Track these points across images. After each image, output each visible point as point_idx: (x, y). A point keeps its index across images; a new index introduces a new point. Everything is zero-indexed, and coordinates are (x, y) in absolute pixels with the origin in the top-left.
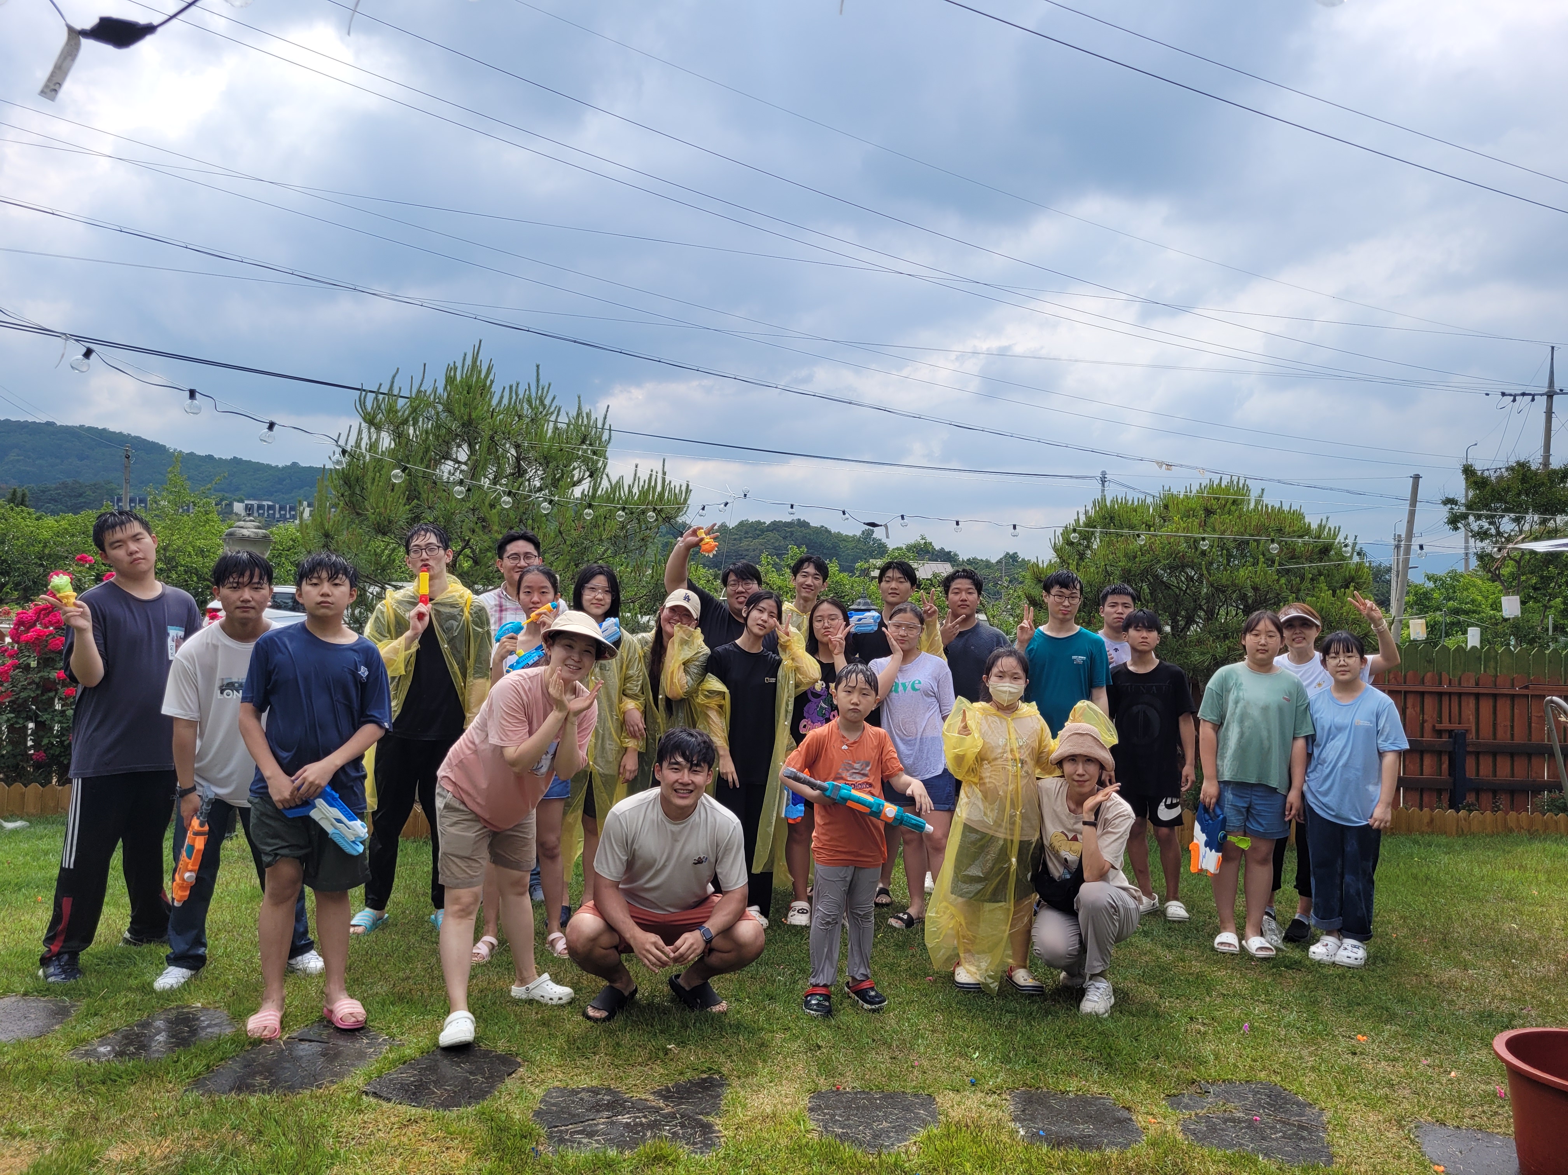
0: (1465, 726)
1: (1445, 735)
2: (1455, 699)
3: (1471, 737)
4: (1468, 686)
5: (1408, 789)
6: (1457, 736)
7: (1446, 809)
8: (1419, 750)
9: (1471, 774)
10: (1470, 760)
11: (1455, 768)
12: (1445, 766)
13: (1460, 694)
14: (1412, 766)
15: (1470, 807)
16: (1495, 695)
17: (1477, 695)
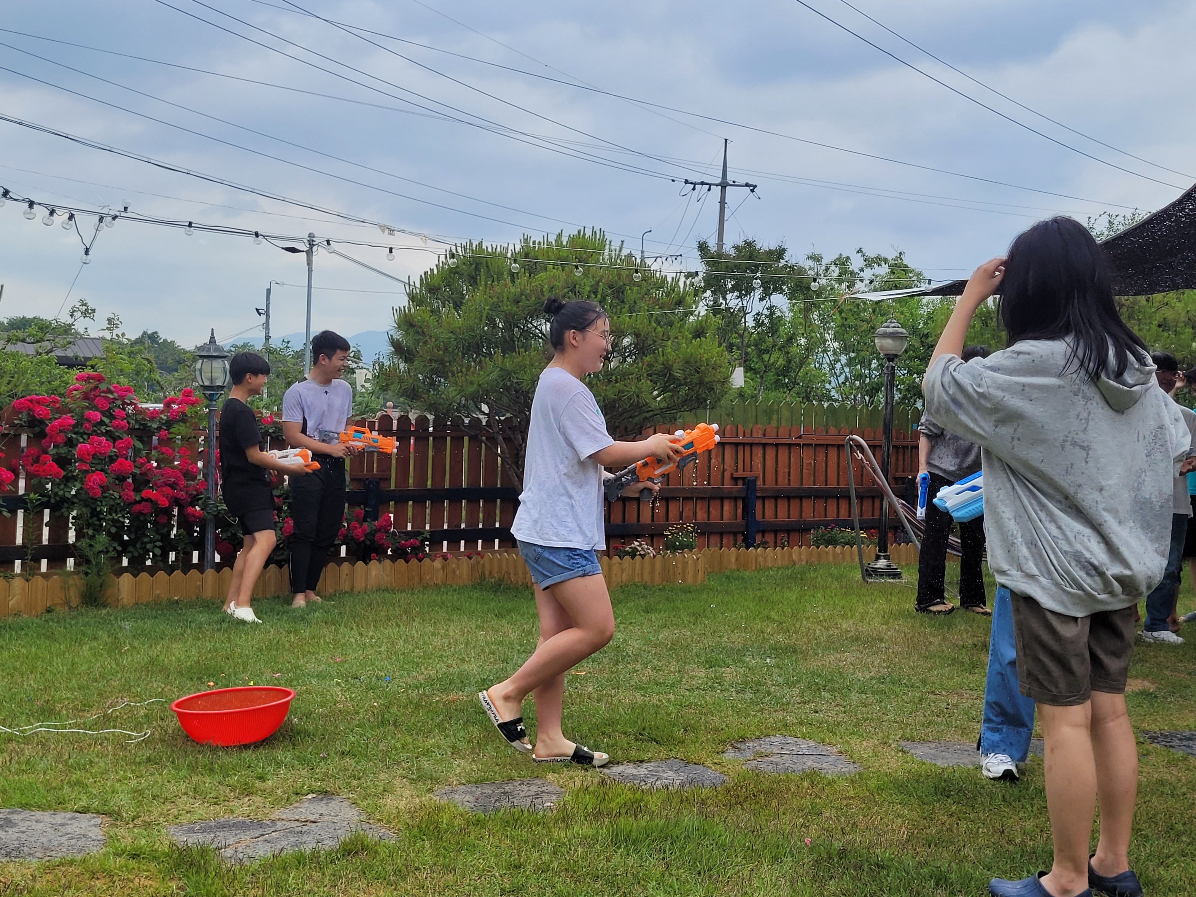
0: (755, 473)
1: (740, 482)
2: (747, 449)
3: (759, 483)
4: (758, 437)
5: (711, 533)
6: (749, 483)
7: (747, 548)
8: (720, 497)
9: (759, 517)
10: (759, 505)
11: (748, 511)
12: (740, 511)
13: (751, 445)
14: (715, 512)
15: (764, 545)
16: (777, 445)
17: (764, 445)
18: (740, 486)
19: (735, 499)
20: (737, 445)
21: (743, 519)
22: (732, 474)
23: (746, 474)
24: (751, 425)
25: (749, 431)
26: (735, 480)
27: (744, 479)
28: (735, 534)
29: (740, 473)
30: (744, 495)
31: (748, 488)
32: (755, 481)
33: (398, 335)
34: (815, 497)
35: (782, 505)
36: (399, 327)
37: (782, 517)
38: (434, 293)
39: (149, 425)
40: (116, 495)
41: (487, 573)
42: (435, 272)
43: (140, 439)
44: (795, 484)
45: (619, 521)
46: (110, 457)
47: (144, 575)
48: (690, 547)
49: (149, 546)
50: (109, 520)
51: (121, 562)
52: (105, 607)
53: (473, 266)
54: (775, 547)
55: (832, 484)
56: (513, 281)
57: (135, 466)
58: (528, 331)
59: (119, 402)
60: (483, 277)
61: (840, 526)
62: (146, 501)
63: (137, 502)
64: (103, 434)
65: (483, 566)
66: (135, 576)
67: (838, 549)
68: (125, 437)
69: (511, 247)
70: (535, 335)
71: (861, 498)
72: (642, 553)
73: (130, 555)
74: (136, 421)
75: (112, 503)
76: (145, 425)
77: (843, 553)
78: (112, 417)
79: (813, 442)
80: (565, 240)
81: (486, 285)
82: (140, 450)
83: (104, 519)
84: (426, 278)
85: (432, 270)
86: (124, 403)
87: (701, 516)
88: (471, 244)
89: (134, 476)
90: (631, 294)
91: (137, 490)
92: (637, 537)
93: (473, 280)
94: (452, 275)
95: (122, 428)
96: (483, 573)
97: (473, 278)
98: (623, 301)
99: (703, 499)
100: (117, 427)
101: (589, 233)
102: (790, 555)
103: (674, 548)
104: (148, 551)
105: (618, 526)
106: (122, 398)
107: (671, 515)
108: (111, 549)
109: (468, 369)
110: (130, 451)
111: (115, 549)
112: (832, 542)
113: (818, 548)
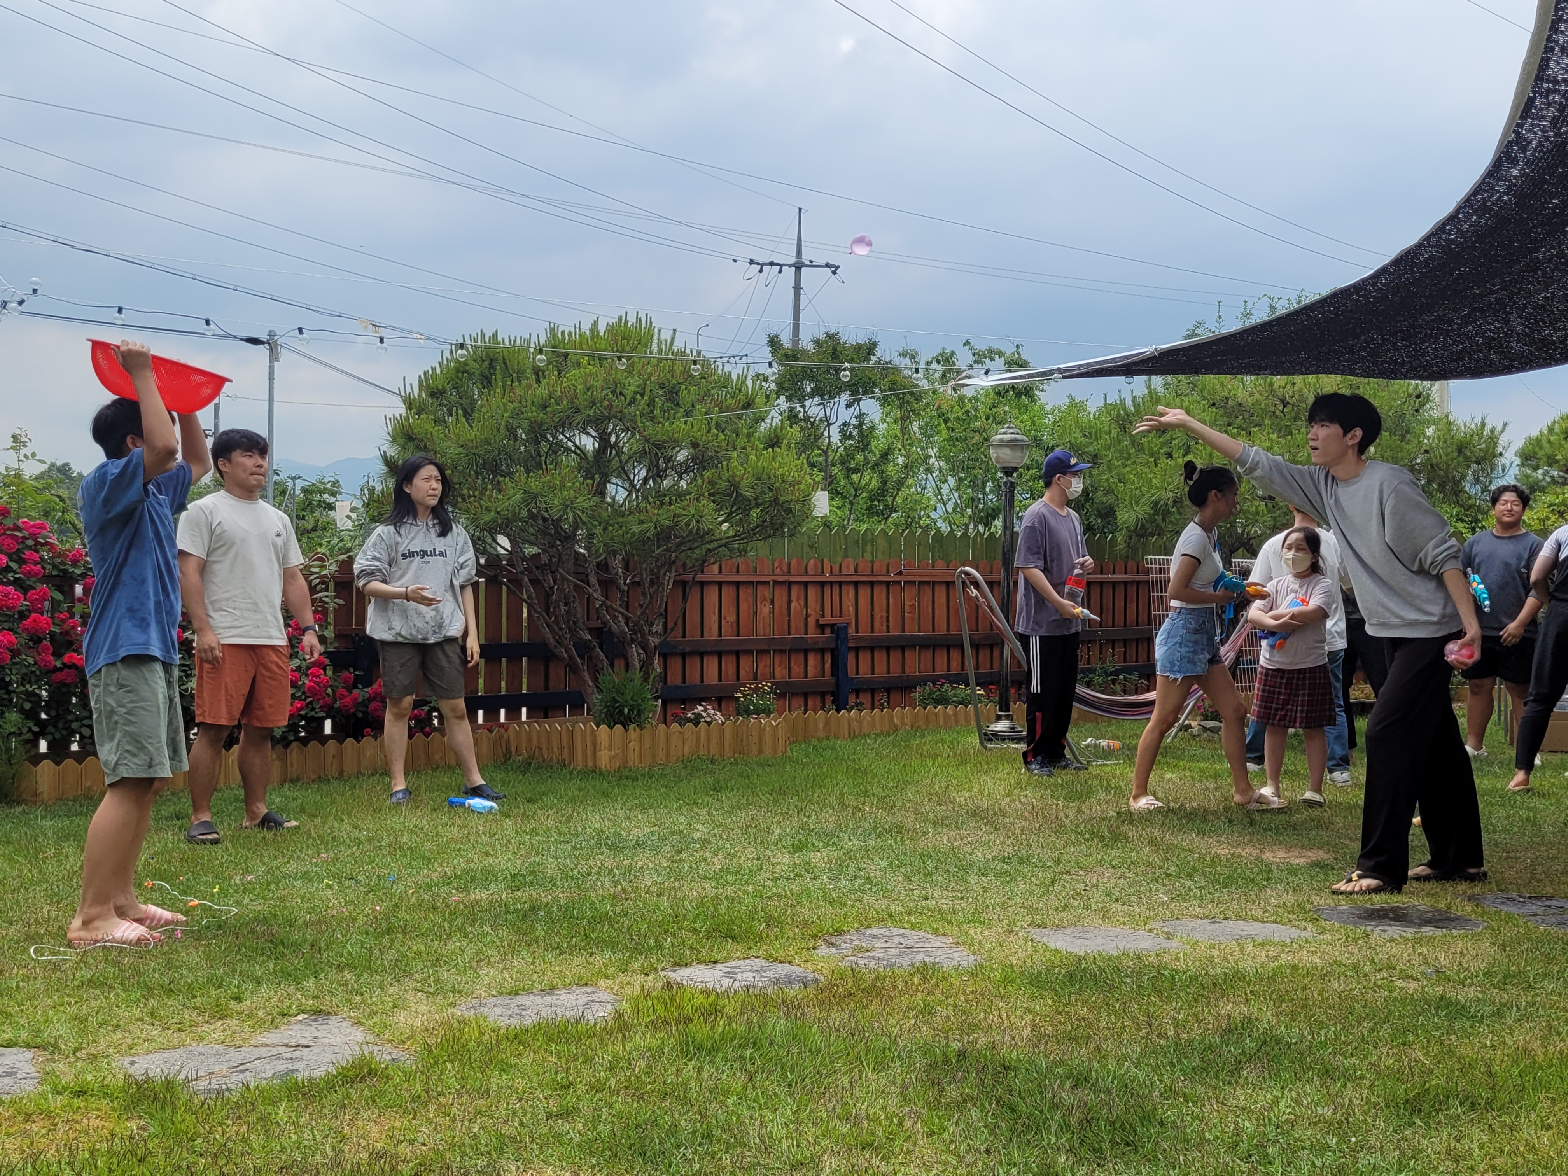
0: (845, 619)
1: (828, 631)
2: (836, 589)
3: (852, 631)
4: (848, 573)
5: (793, 695)
6: (838, 631)
7: (838, 711)
8: (803, 649)
9: (851, 673)
10: (851, 658)
11: (837, 666)
12: (828, 666)
13: (840, 583)
14: (797, 669)
15: (859, 706)
16: (872, 584)
17: (856, 584)
18: (828, 634)
19: (822, 651)
20: (822, 584)
21: (832, 675)
22: (818, 621)
23: (836, 620)
24: (840, 559)
25: (838, 566)
26: (822, 628)
27: (832, 626)
28: (823, 695)
29: (828, 619)
30: (833, 646)
31: (837, 638)
32: (846, 628)
33: (392, 451)
34: (921, 647)
35: (880, 657)
36: (394, 440)
37: (881, 671)
38: (437, 398)
39: (71, 570)
40: (31, 660)
41: (513, 749)
42: (438, 371)
43: (60, 589)
44: (895, 632)
45: (678, 681)
46: (20, 612)
47: (69, 762)
48: (768, 712)
49: (75, 725)
50: (21, 693)
51: (37, 746)
52: (19, 804)
53: (486, 363)
54: (873, 709)
55: (942, 631)
56: (538, 381)
57: (54, 624)
58: (559, 444)
59: (30, 542)
60: (499, 377)
61: (952, 682)
62: (70, 667)
63: (56, 670)
64: (9, 583)
65: (508, 742)
66: (58, 764)
67: (950, 709)
68: (39, 586)
69: (534, 339)
70: (568, 449)
71: (976, 647)
72: (708, 719)
73: (50, 737)
74: (54, 566)
75: (24, 671)
76: (65, 572)
77: (956, 714)
78: (21, 561)
79: (918, 579)
80: (602, 328)
81: (504, 386)
82: (59, 603)
83: (14, 692)
84: (427, 379)
85: (434, 369)
86: (37, 543)
87: (780, 673)
88: (483, 335)
89: (52, 635)
90: (688, 395)
91: (57, 654)
92: (700, 701)
93: (487, 381)
94: (460, 375)
95: (36, 575)
96: (508, 749)
97: (486, 378)
98: (678, 405)
99: (782, 652)
100: (29, 574)
101: (632, 320)
102: (892, 718)
103: (749, 713)
104: (73, 733)
105: (677, 687)
106: (34, 536)
107: (742, 672)
108: (25, 730)
109: (482, 493)
110: (46, 603)
111: (30, 730)
112: (943, 701)
113: (925, 708)
